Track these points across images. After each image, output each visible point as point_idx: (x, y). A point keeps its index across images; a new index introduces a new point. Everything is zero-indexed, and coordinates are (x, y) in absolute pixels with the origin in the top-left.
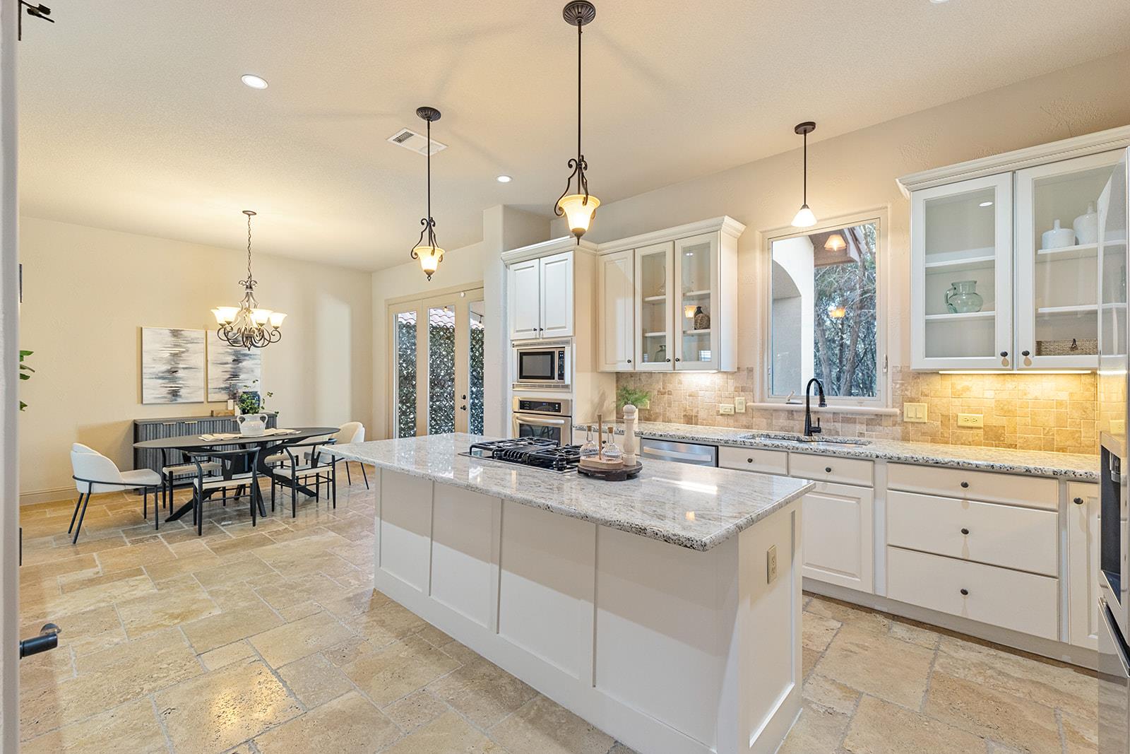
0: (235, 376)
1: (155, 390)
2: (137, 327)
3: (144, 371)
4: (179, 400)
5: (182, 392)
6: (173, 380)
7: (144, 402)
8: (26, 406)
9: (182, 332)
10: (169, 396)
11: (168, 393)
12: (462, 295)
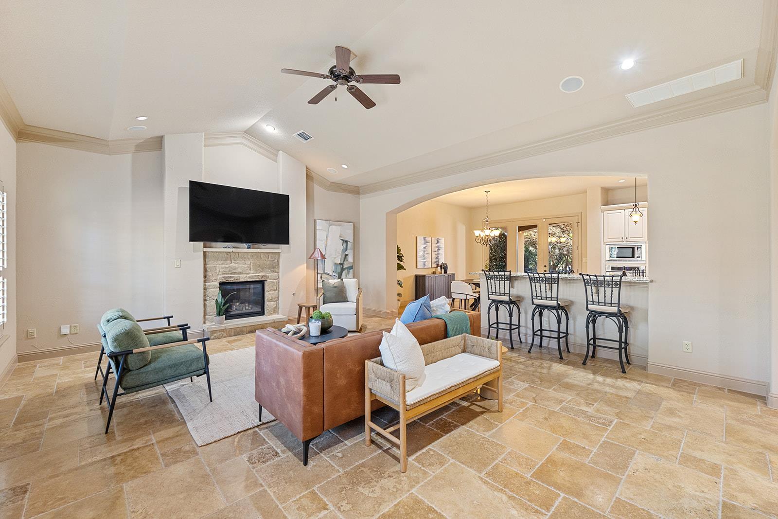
0: (438, 257)
1: (420, 262)
3: (417, 254)
4: (426, 267)
5: (426, 264)
6: (424, 258)
9: (426, 238)
11: (423, 264)
12: (544, 220)
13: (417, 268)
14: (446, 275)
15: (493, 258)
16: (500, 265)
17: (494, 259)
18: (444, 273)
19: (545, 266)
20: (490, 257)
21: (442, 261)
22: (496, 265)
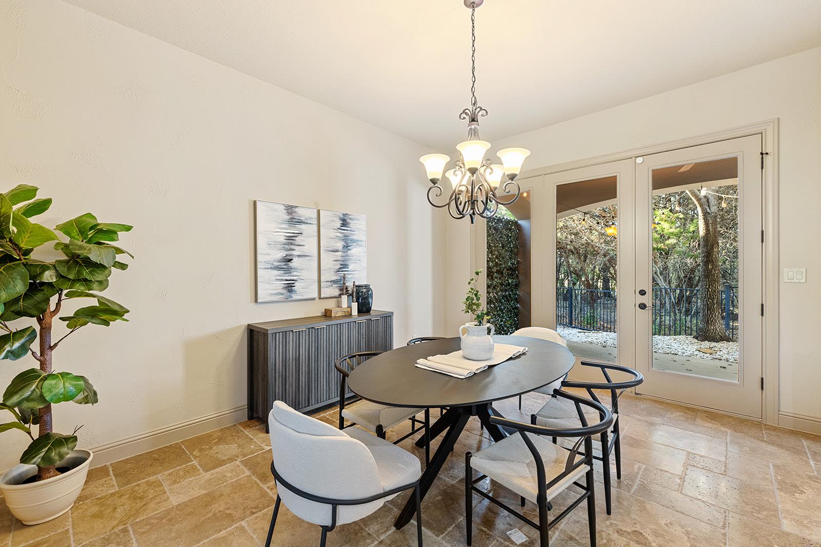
0: (344, 266)
1: (271, 283)
2: (249, 200)
3: (259, 258)
4: (295, 297)
5: (298, 286)
6: (288, 270)
7: (259, 300)
8: (128, 311)
9: (297, 209)
10: (285, 291)
11: (284, 288)
12: (640, 160)
13: (256, 301)
14: (364, 318)
15: (495, 269)
16: (509, 284)
17: (497, 272)
18: (360, 311)
19: (643, 293)
20: (488, 268)
21: (358, 276)
22: (502, 284)
